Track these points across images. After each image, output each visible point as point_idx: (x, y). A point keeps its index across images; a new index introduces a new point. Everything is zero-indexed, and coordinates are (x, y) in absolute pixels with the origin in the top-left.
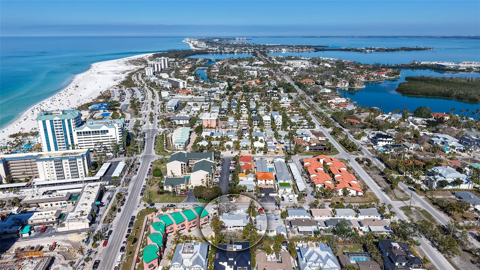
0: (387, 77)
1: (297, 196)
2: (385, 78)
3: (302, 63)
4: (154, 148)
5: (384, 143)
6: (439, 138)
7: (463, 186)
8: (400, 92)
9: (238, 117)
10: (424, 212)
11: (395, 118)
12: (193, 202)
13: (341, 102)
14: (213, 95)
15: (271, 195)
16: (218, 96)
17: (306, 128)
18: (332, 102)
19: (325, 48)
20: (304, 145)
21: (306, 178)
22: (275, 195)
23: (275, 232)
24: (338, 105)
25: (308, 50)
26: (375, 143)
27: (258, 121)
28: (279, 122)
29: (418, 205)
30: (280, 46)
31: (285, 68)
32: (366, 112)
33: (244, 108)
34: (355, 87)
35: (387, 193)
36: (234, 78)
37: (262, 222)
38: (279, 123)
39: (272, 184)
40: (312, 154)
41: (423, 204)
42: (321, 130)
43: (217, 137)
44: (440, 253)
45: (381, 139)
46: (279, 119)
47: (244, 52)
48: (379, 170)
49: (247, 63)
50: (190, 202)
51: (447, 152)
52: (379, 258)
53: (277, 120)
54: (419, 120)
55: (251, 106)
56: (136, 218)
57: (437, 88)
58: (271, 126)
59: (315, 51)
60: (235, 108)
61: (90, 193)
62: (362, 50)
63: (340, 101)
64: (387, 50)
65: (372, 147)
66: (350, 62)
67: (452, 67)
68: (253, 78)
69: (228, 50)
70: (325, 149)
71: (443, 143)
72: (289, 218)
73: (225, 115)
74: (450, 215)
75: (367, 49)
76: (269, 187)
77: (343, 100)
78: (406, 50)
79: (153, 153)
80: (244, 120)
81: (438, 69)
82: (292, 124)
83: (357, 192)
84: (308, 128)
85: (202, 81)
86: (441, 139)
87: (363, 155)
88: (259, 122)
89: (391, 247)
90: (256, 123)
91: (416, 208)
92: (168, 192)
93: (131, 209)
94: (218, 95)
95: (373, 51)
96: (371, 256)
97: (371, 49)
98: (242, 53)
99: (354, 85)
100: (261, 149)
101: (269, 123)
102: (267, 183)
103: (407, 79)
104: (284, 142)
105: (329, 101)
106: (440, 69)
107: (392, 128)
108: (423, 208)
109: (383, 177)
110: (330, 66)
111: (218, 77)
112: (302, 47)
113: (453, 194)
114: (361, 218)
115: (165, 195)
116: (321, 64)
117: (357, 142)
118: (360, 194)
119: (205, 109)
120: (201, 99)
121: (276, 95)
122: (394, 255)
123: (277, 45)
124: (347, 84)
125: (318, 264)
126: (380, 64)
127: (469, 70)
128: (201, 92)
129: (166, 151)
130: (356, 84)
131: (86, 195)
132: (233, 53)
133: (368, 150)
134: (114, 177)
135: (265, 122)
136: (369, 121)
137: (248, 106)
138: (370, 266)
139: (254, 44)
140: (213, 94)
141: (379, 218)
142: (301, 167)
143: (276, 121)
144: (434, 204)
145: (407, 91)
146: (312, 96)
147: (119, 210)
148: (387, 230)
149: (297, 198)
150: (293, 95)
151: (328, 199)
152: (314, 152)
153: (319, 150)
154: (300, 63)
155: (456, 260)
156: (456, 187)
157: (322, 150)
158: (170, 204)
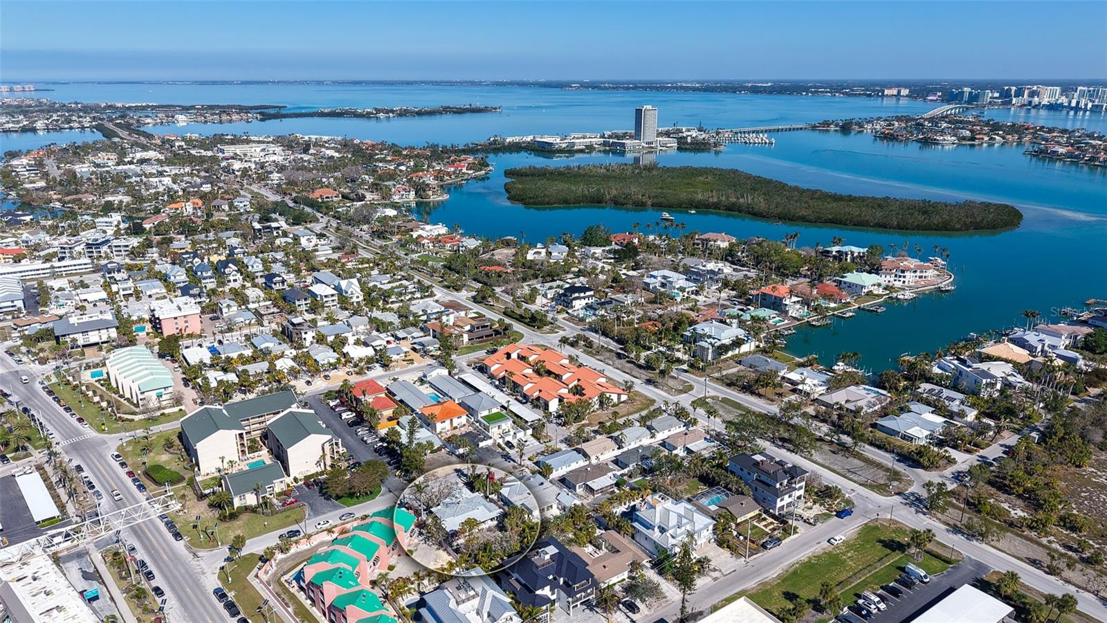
0: (472, 172)
1: (530, 432)
2: (469, 174)
3: (263, 150)
4: (80, 420)
5: (583, 302)
6: (655, 277)
7: (745, 348)
8: (518, 200)
9: (240, 297)
10: (725, 401)
11: (559, 253)
12: (330, 511)
13: (439, 235)
14: (105, 252)
15: (482, 444)
16: (123, 253)
17: (417, 298)
18: (420, 236)
19: (283, 112)
20: (456, 332)
21: (511, 394)
22: (489, 443)
23: (555, 506)
24: (436, 240)
25: (245, 117)
26: (568, 304)
27: (305, 299)
28: (357, 295)
29: (713, 393)
30: (157, 107)
31: (237, 165)
32: (498, 248)
33: (234, 273)
34: (431, 199)
35: (656, 386)
36: (121, 202)
37: (521, 497)
38: (358, 297)
39: (465, 425)
40: (481, 348)
41: (715, 389)
42: (450, 298)
43: (241, 356)
44: (793, 454)
45: (577, 295)
46: (353, 288)
47: (66, 126)
48: (611, 351)
49: (114, 156)
50: (324, 513)
51: (679, 300)
52: (746, 489)
53: (351, 290)
54: (598, 251)
55: (250, 268)
56: (226, 591)
57: (573, 188)
58: (338, 306)
59: (262, 120)
60: (210, 278)
61: (35, 579)
62: (368, 113)
63: (436, 233)
64: (420, 114)
65: (567, 313)
66: (374, 143)
67: (564, 146)
68: (172, 197)
69: (8, 122)
70: (497, 332)
71: (663, 285)
72: (555, 475)
73: (203, 299)
74: (760, 396)
75: (378, 111)
76: (463, 430)
77: (441, 229)
78: (455, 113)
79: (89, 432)
80: (259, 302)
81: (541, 151)
82: (386, 296)
83: (619, 395)
84: (422, 298)
85: (28, 218)
86: (659, 278)
87: (565, 330)
88: (309, 301)
89: (757, 464)
90: (302, 305)
91: (713, 398)
92: (247, 509)
93: (187, 576)
94: (122, 249)
95: (391, 115)
96: (730, 490)
97: (387, 112)
98: (61, 129)
99: (428, 195)
100: (370, 361)
101: (333, 301)
102: (454, 425)
103: (508, 173)
104: (405, 335)
105: (415, 235)
106: (545, 150)
107: (568, 272)
108: (721, 396)
109: (627, 361)
110: (337, 155)
111: (64, 203)
112: (225, 110)
113: (740, 363)
114: (660, 436)
115: (245, 517)
116: (312, 151)
117: (533, 308)
118: (624, 398)
119: (122, 293)
120: (77, 267)
121: (280, 232)
122: (767, 473)
123: (148, 106)
124: (413, 193)
125: (683, 528)
126: (437, 146)
127: (590, 148)
128: (62, 248)
129: (127, 420)
130: (430, 193)
131: (28, 587)
132: (34, 130)
133: (564, 319)
134: (43, 521)
135: (325, 300)
136: (523, 264)
137: (243, 267)
138: (742, 504)
139: (77, 103)
140: (104, 249)
141: (683, 429)
142: (485, 377)
143: (349, 292)
144: (729, 385)
145: (530, 198)
146: (365, 227)
147: (158, 591)
148: (713, 444)
149: (532, 435)
150: (318, 228)
151: (583, 422)
152: (480, 342)
153: (486, 336)
154: (258, 150)
155: (816, 456)
156: (736, 351)
157: (492, 335)
158: (284, 531)
